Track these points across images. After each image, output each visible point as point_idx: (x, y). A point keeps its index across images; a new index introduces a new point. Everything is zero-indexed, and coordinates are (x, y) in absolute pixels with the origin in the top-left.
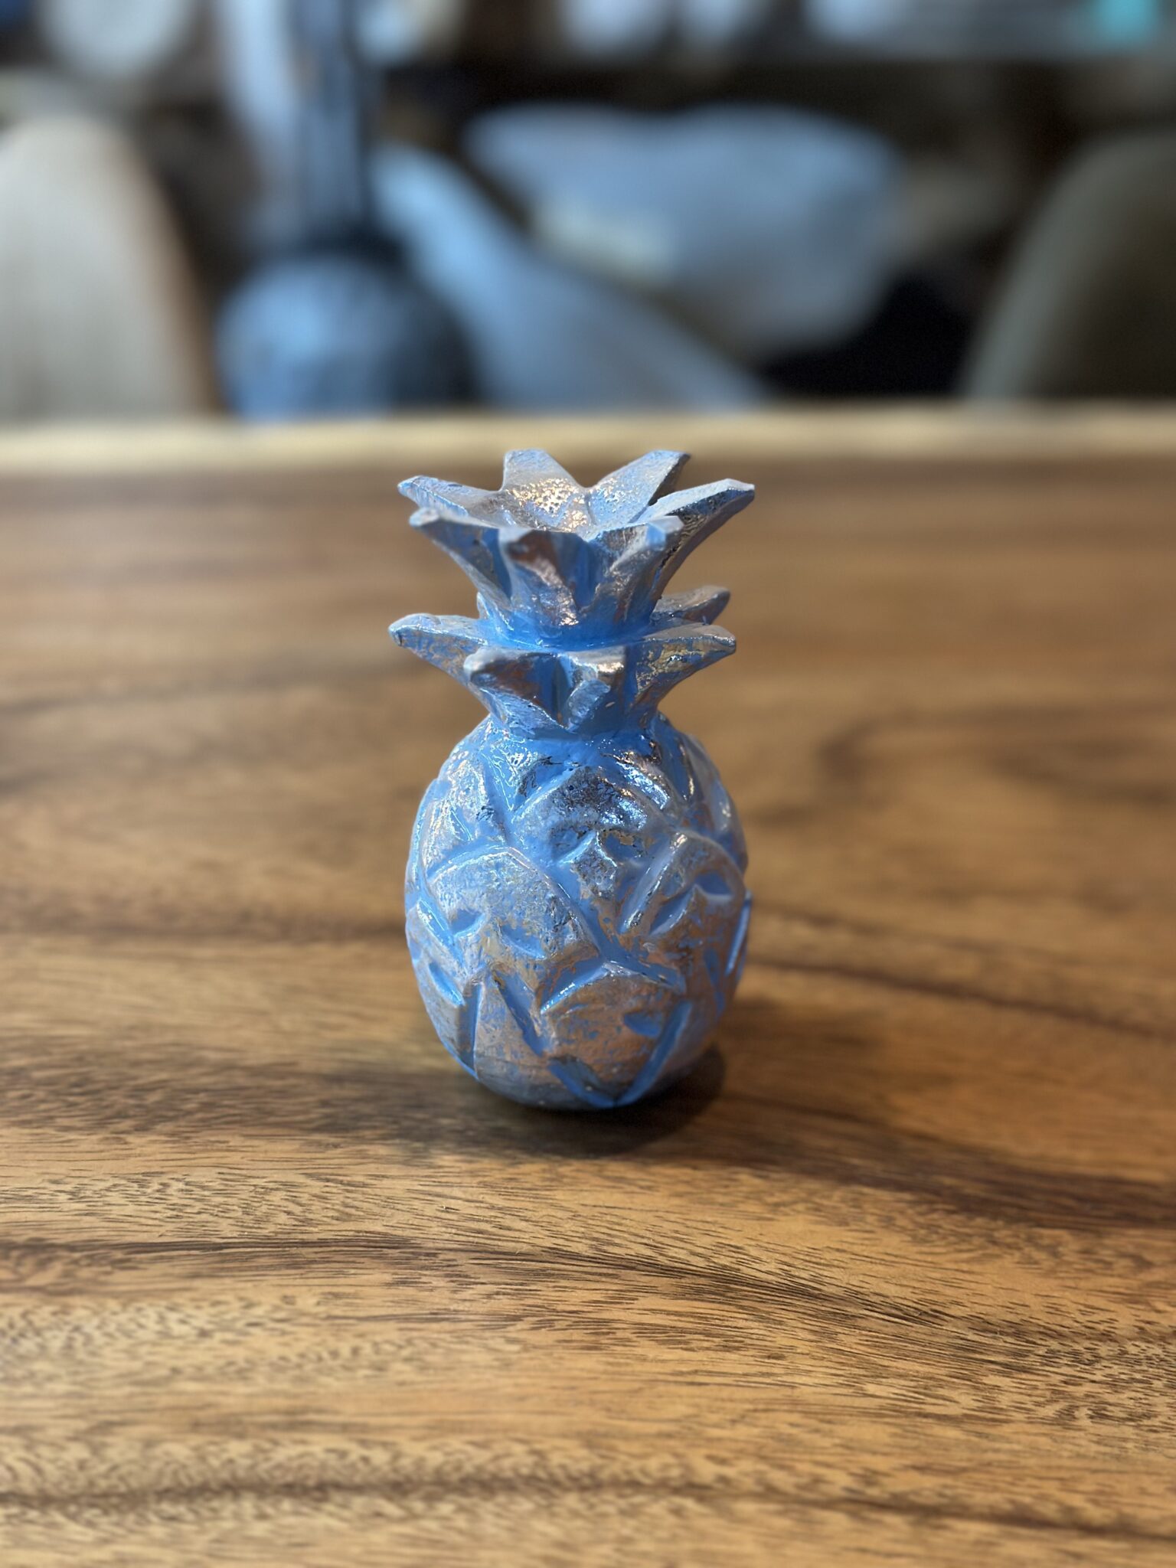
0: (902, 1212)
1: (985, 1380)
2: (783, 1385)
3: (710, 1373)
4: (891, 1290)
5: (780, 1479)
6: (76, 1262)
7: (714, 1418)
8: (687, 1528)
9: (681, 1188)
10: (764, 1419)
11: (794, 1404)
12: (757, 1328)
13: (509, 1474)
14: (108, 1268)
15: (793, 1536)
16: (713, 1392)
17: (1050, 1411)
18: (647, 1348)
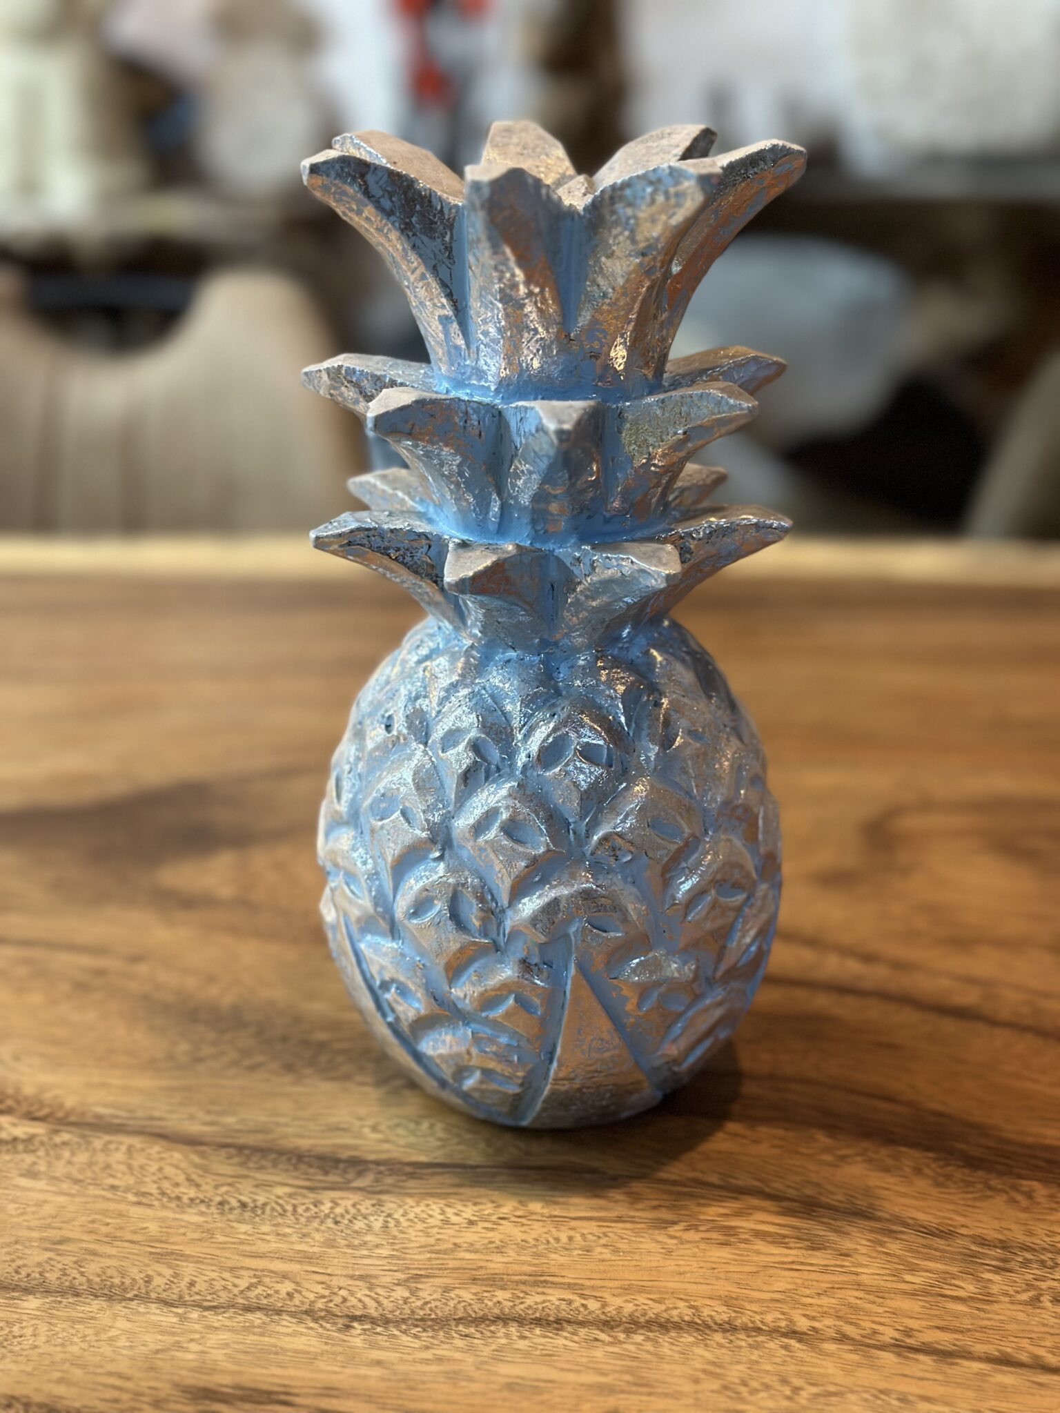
0: (928, 1166)
1: (983, 1276)
2: (851, 1273)
3: (802, 1263)
4: (921, 1216)
5: (850, 1330)
6: (381, 1173)
7: (807, 1292)
8: (791, 1357)
9: (777, 1142)
10: (840, 1294)
11: (859, 1286)
12: (833, 1237)
13: (676, 1319)
14: (404, 1178)
15: (859, 1365)
16: (805, 1275)
17: (1025, 1297)
18: (760, 1246)
